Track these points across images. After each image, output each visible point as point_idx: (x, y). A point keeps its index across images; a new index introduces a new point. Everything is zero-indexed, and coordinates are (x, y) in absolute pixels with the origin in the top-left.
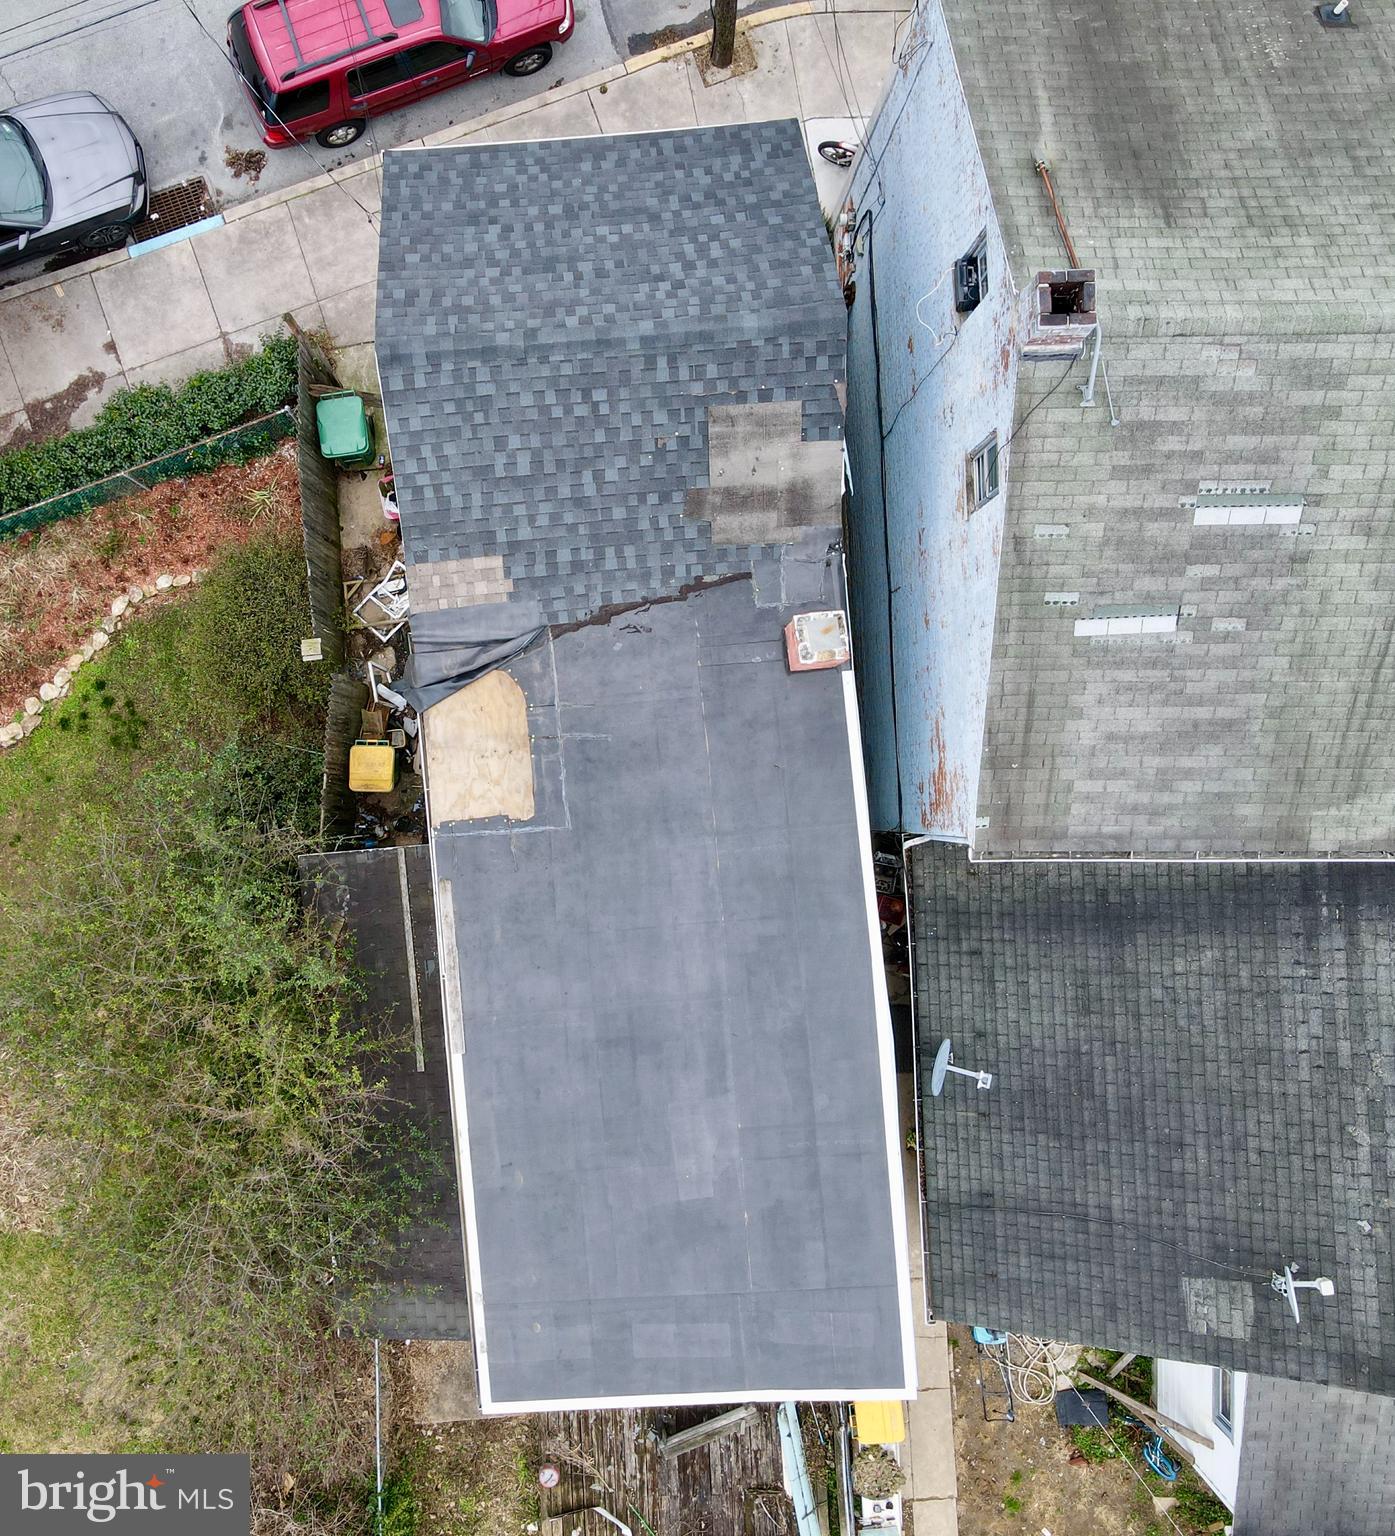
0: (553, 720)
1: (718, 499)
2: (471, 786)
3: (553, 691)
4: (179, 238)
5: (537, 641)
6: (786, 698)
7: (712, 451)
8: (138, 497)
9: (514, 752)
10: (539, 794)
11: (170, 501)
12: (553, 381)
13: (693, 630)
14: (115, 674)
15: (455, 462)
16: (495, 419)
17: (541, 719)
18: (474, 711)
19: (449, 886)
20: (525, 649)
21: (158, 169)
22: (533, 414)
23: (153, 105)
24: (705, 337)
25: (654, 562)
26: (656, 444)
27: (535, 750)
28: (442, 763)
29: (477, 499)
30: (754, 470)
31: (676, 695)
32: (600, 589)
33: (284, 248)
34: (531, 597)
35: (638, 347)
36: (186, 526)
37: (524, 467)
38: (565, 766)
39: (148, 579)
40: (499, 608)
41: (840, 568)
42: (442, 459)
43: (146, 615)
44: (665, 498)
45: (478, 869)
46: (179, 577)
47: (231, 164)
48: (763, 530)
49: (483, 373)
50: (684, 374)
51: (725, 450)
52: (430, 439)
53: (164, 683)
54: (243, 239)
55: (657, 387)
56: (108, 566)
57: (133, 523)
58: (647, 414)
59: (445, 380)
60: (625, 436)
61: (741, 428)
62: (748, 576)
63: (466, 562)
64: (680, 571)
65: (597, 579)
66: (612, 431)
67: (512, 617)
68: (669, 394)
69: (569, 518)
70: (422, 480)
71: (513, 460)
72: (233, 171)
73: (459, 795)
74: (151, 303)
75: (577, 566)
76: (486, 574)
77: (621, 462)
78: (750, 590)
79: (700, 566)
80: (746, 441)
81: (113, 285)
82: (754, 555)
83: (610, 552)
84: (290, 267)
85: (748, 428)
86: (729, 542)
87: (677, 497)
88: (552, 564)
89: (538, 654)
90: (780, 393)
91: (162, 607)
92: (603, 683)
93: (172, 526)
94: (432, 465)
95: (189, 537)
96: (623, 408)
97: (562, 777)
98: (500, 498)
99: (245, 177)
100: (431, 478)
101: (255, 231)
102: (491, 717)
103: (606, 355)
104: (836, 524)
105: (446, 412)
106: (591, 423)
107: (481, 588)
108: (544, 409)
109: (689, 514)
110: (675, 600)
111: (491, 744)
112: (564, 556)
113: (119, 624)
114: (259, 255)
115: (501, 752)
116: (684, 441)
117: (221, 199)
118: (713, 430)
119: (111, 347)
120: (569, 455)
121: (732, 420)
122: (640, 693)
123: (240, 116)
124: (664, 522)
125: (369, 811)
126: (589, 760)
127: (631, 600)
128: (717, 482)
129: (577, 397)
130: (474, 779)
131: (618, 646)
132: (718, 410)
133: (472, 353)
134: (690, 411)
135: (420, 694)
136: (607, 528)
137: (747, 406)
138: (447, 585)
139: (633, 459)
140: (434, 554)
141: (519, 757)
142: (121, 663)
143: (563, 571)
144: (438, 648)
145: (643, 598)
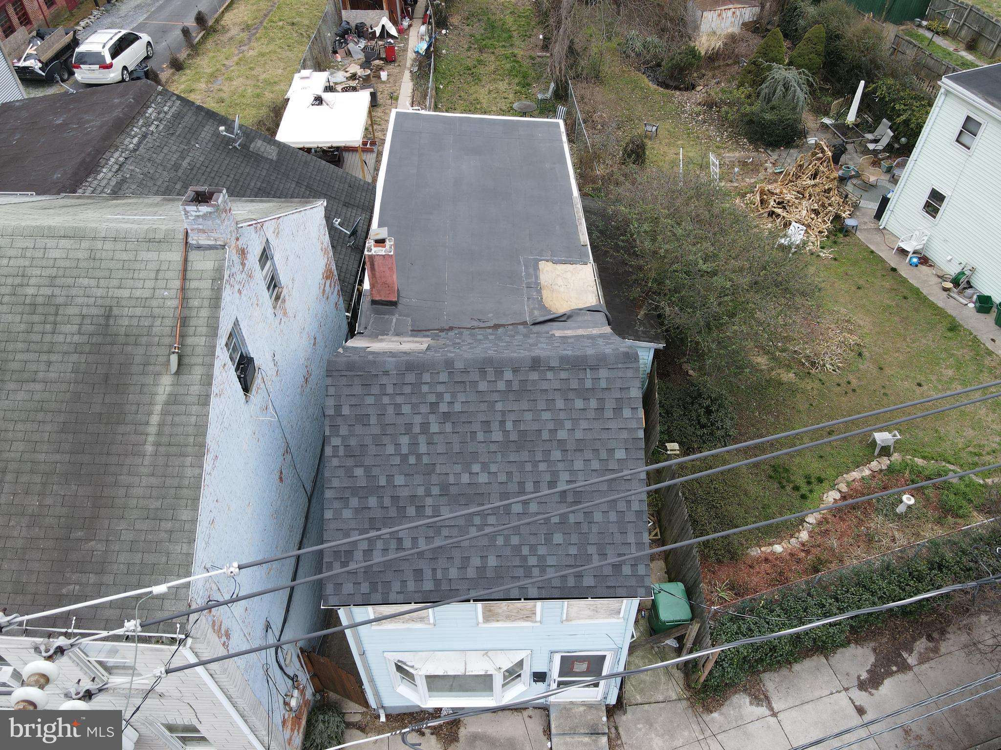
0: (528, 293)
3: (527, 304)
10: (536, 269)
14: (796, 502)
17: (535, 294)
27: (538, 284)
38: (522, 277)
39: (789, 551)
43: (785, 533)
45: (568, 248)
46: (769, 551)
56: (818, 559)
62: (411, 331)
73: (579, 273)
78: (412, 325)
89: (536, 318)
91: (776, 536)
92: (500, 303)
95: (768, 574)
102: (562, 298)
113: (801, 527)
115: (556, 286)
122: (480, 297)
126: (509, 277)
128: (425, 340)
130: (571, 278)
131: (490, 315)
141: (547, 283)
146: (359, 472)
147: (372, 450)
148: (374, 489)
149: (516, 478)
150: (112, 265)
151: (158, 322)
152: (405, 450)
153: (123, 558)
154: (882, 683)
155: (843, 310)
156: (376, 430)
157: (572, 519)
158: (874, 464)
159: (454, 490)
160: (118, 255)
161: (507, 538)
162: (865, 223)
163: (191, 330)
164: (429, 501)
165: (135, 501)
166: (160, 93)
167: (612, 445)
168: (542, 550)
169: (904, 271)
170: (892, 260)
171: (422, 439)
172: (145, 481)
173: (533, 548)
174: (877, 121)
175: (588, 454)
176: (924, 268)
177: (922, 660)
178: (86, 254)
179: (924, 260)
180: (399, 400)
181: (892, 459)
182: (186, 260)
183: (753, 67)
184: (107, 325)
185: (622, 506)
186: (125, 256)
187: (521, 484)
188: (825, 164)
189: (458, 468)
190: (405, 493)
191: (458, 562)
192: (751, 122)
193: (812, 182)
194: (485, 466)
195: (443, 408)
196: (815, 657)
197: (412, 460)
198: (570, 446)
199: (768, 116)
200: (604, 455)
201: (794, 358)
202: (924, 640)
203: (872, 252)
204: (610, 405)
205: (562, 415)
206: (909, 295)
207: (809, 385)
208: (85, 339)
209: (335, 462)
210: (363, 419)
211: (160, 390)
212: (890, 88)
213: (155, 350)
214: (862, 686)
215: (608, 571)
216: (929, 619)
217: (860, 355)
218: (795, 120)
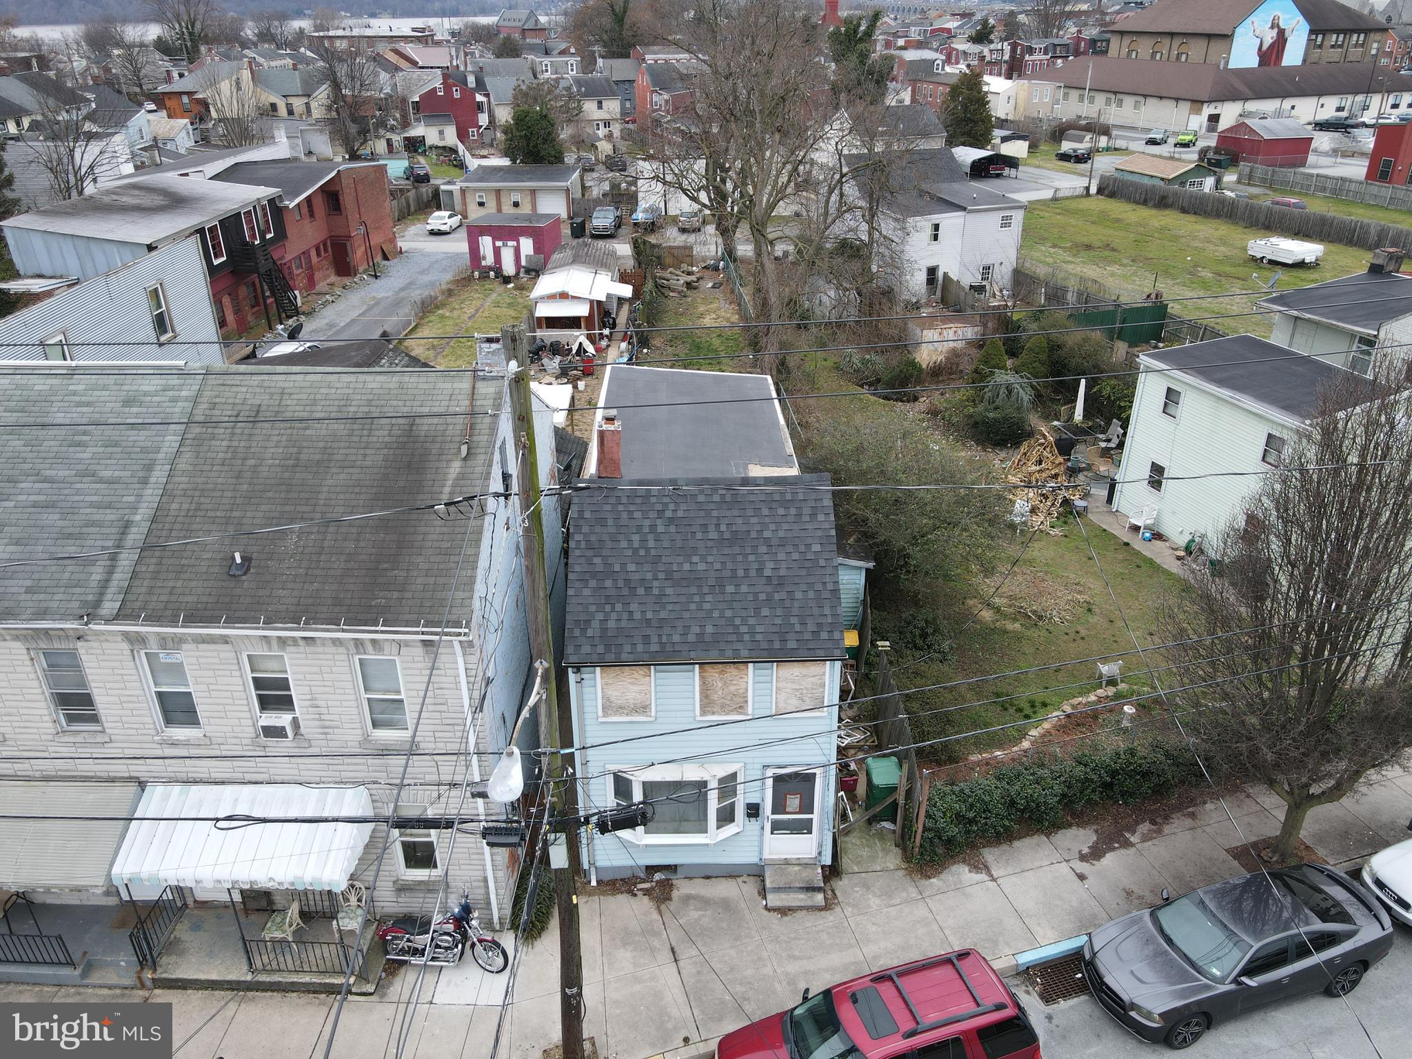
4: (1049, 948)
46: (989, 756)
74: (1059, 902)
84: (950, 921)
114: (978, 931)
117: (1023, 982)
119: (1081, 878)
146: (597, 560)
147: (609, 544)
148: (611, 574)
149: (729, 566)
150: (415, 392)
151: (451, 427)
152: (636, 545)
153: (419, 580)
154: (1104, 856)
155: (1072, 576)
156: (613, 530)
157: (777, 596)
158: (1100, 692)
159: (676, 575)
160: (420, 386)
161: (722, 611)
162: (1098, 507)
163: (477, 432)
164: (656, 583)
165: (430, 543)
166: (391, 350)
167: (809, 541)
168: (752, 621)
169: (1137, 544)
170: (1125, 536)
171: (650, 537)
172: (438, 530)
173: (744, 619)
174: (1109, 424)
175: (790, 549)
176: (1158, 543)
177: (1145, 839)
178: (397, 386)
179: (1158, 536)
180: (632, 508)
181: (1119, 687)
182: (474, 388)
183: (976, 376)
184: (411, 430)
185: (819, 587)
186: (426, 386)
187: (734, 571)
188: (1048, 449)
189: (680, 559)
190: (637, 577)
191: (680, 630)
192: (976, 424)
193: (1038, 468)
194: (703, 558)
195: (668, 514)
196: (1036, 836)
197: (642, 552)
198: (774, 542)
199: (991, 415)
200: (802, 548)
201: (1020, 612)
202: (1147, 823)
203: (1105, 530)
204: (807, 511)
205: (767, 520)
206: (1142, 564)
207: (1033, 633)
208: (394, 439)
209: (578, 552)
210: (602, 522)
211: (452, 471)
212: (1114, 388)
213: (447, 446)
214: (1083, 858)
215: (808, 636)
216: (1153, 808)
217: (1089, 610)
218: (1020, 419)
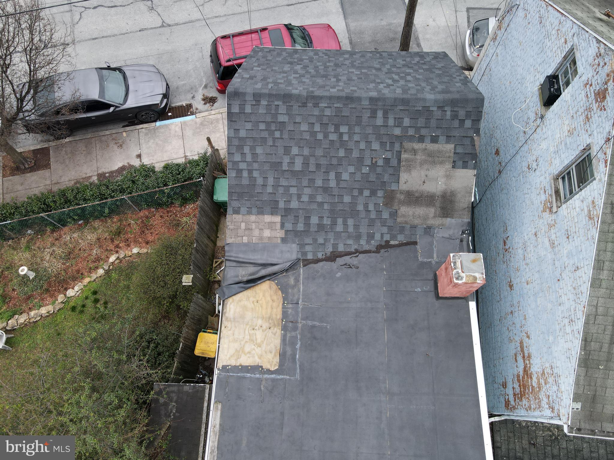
0: (297, 313)
1: (402, 197)
2: (244, 346)
3: (299, 295)
4: (176, 121)
5: (293, 266)
6: (435, 314)
7: (402, 169)
8: (134, 214)
9: (272, 328)
10: (283, 355)
11: (147, 217)
12: (320, 118)
13: (382, 270)
14: (103, 289)
15: (261, 158)
16: (286, 136)
17: (290, 311)
18: (253, 302)
19: (220, 406)
20: (287, 270)
21: (175, 99)
22: (307, 136)
23: (179, 78)
24: (405, 102)
25: (363, 230)
26: (372, 161)
27: (284, 328)
28: (230, 330)
29: (271, 181)
30: (424, 182)
31: (369, 305)
32: (332, 241)
33: (217, 128)
34: (294, 242)
35: (368, 103)
36: (151, 228)
37: (298, 166)
38: (301, 340)
39: (129, 248)
40: (275, 246)
41: (468, 244)
42: (255, 155)
43: (124, 264)
44: (373, 193)
45: (239, 397)
46: (143, 249)
47: (204, 100)
48: (426, 218)
49: (283, 109)
50: (391, 122)
51: (409, 169)
52: (249, 143)
53: (124, 295)
54: (202, 124)
55: (376, 127)
56: (113, 241)
57: (129, 224)
58: (368, 143)
59: (262, 111)
60: (355, 154)
61: (420, 157)
62: (415, 243)
63: (260, 217)
64: (378, 236)
65: (331, 236)
66: (349, 151)
67: (282, 252)
68: (382, 133)
69: (319, 199)
70: (243, 166)
71: (293, 161)
72: (204, 102)
73: (236, 350)
74: (160, 142)
75: (321, 227)
76: (271, 225)
77: (351, 169)
79: (389, 235)
80: (421, 164)
81: (146, 134)
82: (420, 232)
83: (340, 221)
84: (218, 135)
85: (423, 157)
86: (406, 223)
87: (380, 193)
88: (307, 224)
89: (293, 274)
90: (442, 139)
91: (132, 262)
92: (328, 294)
93: (145, 227)
94: (249, 158)
95: (151, 233)
96: (356, 138)
97: (298, 346)
98: (283, 182)
99: (208, 105)
100: (248, 165)
101: (207, 122)
102: (262, 307)
103: (350, 106)
104: (467, 219)
105: (260, 128)
106: (338, 145)
107: (267, 233)
108: (313, 134)
109: (386, 205)
110: (373, 252)
111: (260, 322)
112: (314, 220)
113: (111, 267)
114: (207, 130)
115: (264, 327)
116: (387, 161)
117: (197, 111)
118: (404, 156)
119: (139, 156)
120: (323, 162)
121: (414, 152)
122: (349, 302)
123: (211, 84)
124: (371, 207)
125: (205, 369)
126: (315, 338)
127: (348, 250)
128: (403, 187)
129: (331, 129)
130: (246, 342)
131: (339, 275)
132: (408, 145)
133: (277, 96)
134: (392, 144)
135: (225, 289)
136: (340, 207)
137: (424, 144)
138: (248, 229)
139: (358, 169)
140: (243, 210)
141: (274, 331)
142: (107, 284)
143: (313, 229)
144: (239, 265)
145: (356, 250)
